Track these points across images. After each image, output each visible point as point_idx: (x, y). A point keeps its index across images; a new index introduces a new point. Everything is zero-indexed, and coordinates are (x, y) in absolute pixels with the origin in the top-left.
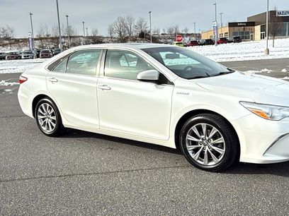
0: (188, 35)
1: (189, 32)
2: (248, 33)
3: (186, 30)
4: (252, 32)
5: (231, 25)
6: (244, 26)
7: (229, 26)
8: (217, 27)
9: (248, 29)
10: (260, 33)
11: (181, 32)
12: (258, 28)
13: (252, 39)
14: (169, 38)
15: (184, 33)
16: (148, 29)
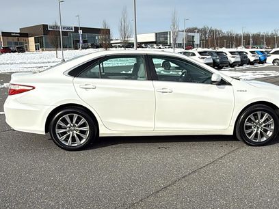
4: (26, 43)
5: (4, 34)
6: (17, 36)
7: (3, 36)
9: (22, 39)
10: (34, 44)
12: (31, 40)
13: (27, 50)
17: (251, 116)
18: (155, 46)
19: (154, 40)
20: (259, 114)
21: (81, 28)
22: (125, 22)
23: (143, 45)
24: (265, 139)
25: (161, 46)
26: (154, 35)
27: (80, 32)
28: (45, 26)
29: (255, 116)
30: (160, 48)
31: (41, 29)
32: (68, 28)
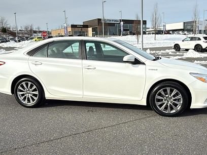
0: (40, 32)
1: (41, 30)
2: (84, 32)
3: (38, 28)
4: (87, 32)
5: (73, 26)
6: (81, 27)
7: (72, 27)
8: (66, 27)
9: (84, 29)
10: (92, 33)
11: (34, 30)
12: (90, 29)
14: (26, 34)
15: (37, 30)
16: (8, 26)
17: (161, 91)
18: (181, 32)
19: (182, 28)
20: (168, 90)
21: (123, 20)
22: (155, 15)
23: (171, 32)
24: (174, 111)
25: (186, 32)
26: (182, 24)
27: (122, 23)
28: (99, 20)
29: (165, 91)
30: (185, 34)
31: (97, 22)
32: (115, 21)
